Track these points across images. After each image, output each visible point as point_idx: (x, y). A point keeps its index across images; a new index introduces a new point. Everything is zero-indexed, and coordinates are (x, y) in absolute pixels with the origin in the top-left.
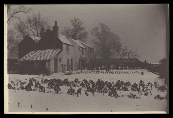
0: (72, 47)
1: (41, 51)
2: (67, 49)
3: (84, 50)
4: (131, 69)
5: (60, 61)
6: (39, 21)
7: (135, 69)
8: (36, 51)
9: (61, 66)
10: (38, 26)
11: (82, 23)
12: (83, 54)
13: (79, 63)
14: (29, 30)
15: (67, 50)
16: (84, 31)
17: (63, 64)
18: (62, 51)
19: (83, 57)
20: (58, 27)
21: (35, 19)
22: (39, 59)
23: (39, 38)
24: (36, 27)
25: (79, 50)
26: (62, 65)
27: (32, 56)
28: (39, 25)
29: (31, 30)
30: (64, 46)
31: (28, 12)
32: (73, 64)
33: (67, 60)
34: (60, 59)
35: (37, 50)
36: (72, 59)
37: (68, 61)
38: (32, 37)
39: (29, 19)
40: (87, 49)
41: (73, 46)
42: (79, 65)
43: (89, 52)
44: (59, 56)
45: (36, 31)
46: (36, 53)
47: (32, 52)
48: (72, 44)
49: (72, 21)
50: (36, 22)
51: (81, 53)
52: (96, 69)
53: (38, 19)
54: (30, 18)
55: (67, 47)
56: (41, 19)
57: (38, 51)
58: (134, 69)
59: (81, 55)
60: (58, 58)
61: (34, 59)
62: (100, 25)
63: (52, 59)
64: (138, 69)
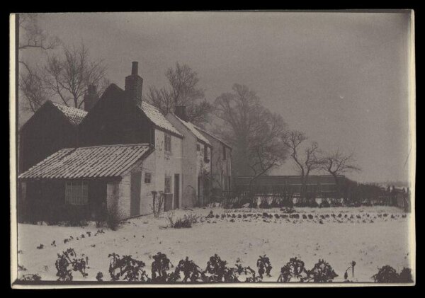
0: (179, 140)
1: (88, 151)
2: (166, 146)
3: (209, 149)
4: (353, 206)
5: (148, 181)
6: (81, 69)
7: (365, 204)
8: (74, 150)
9: (152, 197)
10: (79, 83)
11: (197, 80)
12: (206, 161)
13: (197, 188)
14: (54, 92)
15: (166, 149)
16: (202, 101)
17: (157, 191)
18: (152, 149)
19: (208, 170)
20: (142, 80)
21: (70, 61)
22: (82, 174)
23: (82, 111)
24: (73, 84)
25: (198, 148)
26: (154, 193)
27: (61, 163)
28: (81, 79)
29: (59, 92)
30: (159, 136)
31: (51, 47)
32: (180, 190)
33: (166, 179)
34: (146, 174)
35: (76, 147)
36: (177, 177)
37: (167, 181)
38: (62, 109)
39: (55, 62)
40: (217, 146)
41: (182, 138)
42: (197, 193)
43: (222, 156)
44: (144, 166)
45: (73, 97)
46: (74, 154)
47: (61, 153)
48: (177, 132)
49: (170, 72)
50: (74, 71)
51: (203, 158)
52: (249, 207)
53: (80, 63)
54: (58, 59)
55: (166, 139)
56: (88, 64)
57: (79, 150)
58: (360, 206)
59: (202, 166)
60: (141, 172)
61: (68, 174)
62: (236, 89)
63: (126, 175)
64: (371, 205)
